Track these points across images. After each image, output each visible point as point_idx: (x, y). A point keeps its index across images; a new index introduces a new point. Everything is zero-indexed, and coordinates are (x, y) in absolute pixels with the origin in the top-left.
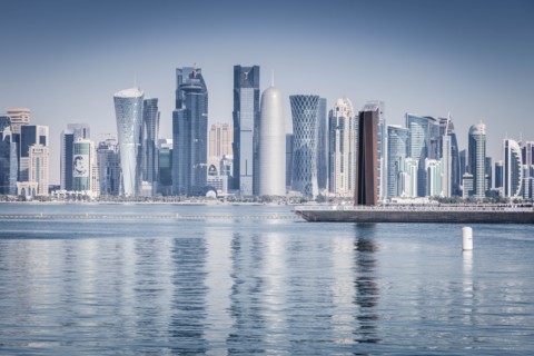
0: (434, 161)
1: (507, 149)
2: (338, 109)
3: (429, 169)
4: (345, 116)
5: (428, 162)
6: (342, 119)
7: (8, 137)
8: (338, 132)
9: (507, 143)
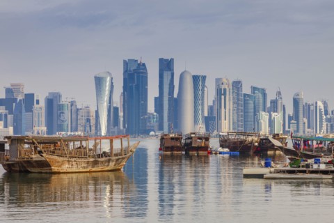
0: (276, 114)
1: (316, 107)
2: (223, 84)
3: (274, 118)
4: (226, 87)
5: (274, 114)
6: (225, 90)
7: (20, 100)
8: (223, 97)
9: (316, 103)
